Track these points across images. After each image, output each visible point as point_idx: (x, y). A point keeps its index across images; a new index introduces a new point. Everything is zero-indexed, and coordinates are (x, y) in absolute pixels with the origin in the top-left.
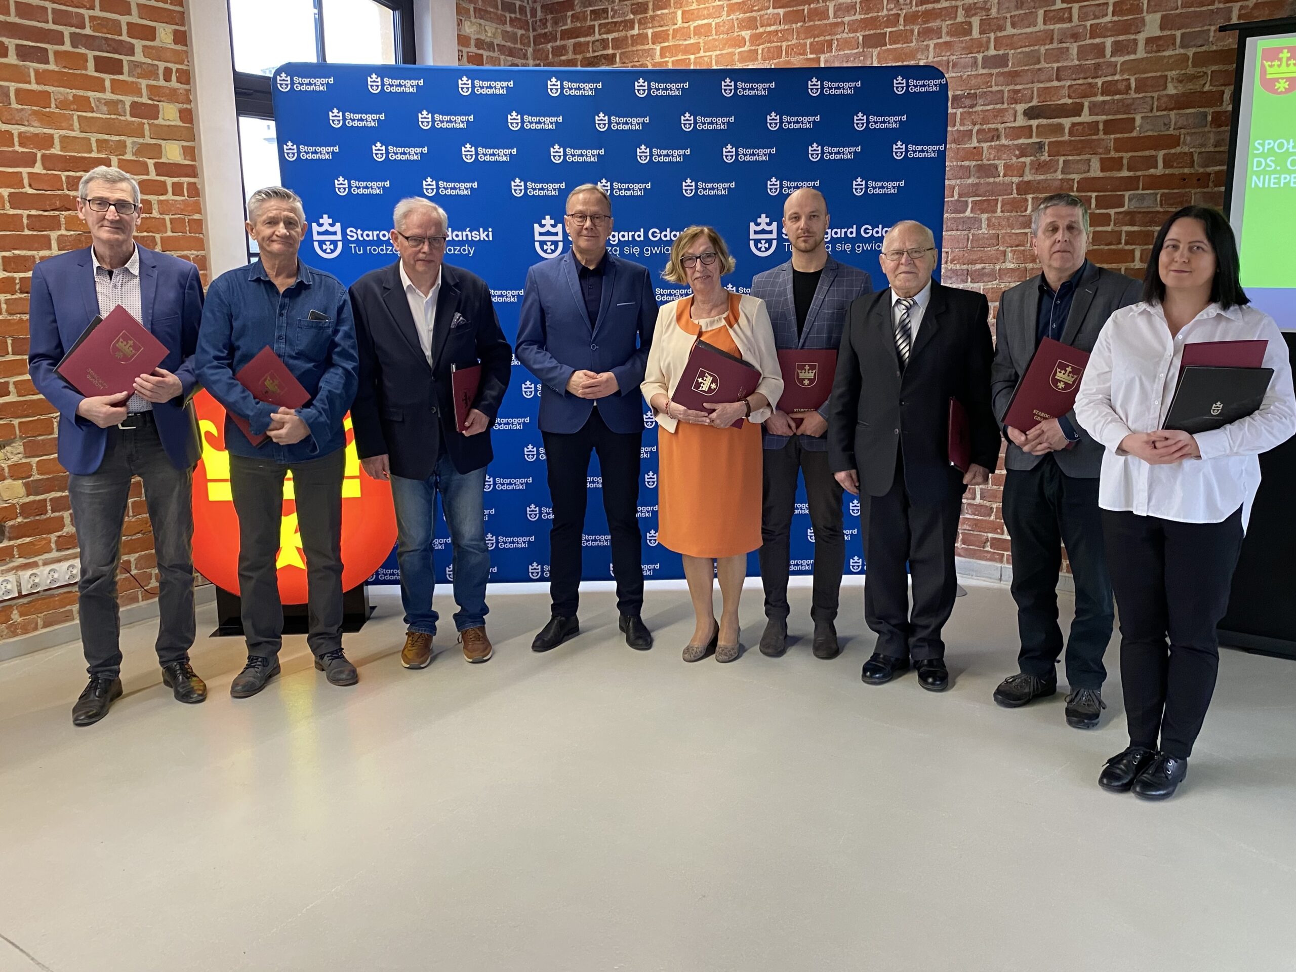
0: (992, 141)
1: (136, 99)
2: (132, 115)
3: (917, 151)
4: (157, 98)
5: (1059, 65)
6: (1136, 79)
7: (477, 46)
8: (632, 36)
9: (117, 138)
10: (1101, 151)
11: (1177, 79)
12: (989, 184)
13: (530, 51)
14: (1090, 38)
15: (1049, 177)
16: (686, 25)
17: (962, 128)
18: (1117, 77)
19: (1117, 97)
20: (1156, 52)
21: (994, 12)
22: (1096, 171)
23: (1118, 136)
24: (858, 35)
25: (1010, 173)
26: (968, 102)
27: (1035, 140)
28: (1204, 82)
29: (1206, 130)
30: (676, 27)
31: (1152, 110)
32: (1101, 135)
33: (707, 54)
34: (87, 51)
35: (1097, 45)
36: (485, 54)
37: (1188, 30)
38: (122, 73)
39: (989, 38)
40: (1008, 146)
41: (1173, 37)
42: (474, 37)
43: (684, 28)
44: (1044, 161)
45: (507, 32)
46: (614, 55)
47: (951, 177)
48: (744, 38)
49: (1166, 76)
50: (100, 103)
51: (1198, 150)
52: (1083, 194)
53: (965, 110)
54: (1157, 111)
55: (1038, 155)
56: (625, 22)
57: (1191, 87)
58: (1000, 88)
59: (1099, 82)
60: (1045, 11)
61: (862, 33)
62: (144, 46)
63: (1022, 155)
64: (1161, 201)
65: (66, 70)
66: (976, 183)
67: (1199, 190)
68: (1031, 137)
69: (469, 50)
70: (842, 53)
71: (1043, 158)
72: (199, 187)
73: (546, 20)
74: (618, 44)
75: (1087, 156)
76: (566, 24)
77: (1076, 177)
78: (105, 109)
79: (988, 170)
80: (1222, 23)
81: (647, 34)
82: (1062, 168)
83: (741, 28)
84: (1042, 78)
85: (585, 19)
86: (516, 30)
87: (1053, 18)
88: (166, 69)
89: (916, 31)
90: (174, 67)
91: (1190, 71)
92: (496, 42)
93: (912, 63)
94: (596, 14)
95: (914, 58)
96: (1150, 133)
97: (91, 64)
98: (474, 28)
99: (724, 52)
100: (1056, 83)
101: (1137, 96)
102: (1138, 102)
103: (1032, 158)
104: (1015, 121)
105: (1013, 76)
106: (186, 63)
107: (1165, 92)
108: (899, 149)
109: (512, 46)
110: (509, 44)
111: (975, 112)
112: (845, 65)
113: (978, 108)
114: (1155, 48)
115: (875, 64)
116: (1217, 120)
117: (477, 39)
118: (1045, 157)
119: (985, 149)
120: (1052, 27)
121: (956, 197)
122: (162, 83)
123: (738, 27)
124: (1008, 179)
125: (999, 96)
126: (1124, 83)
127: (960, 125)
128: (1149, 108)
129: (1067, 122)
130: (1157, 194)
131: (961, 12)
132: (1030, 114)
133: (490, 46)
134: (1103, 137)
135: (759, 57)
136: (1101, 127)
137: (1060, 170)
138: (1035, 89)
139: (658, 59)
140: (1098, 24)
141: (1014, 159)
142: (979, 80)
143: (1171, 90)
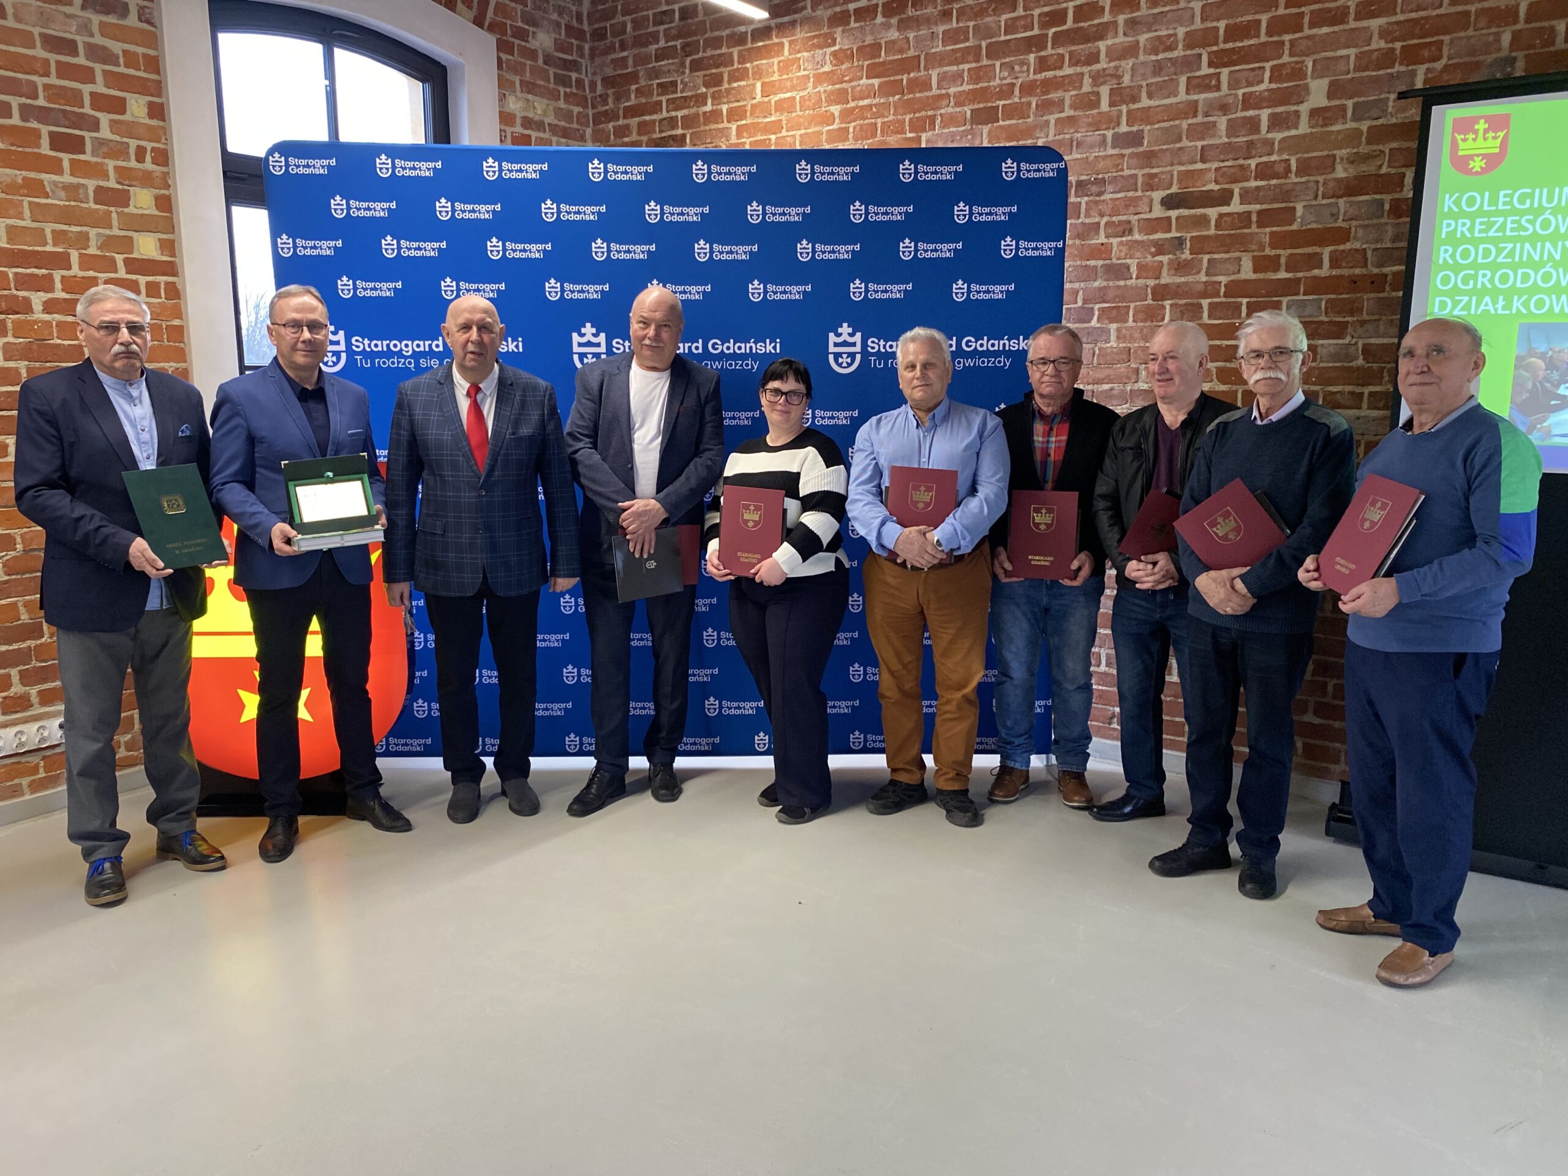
0: (1122, 236)
1: (101, 183)
2: (96, 202)
3: (1030, 249)
4: (127, 182)
5: (1205, 143)
6: (1297, 160)
7: (523, 126)
8: (705, 113)
9: (78, 229)
10: (1254, 247)
11: (1348, 159)
12: (1119, 287)
13: (589, 131)
14: (1242, 110)
15: (1190, 279)
16: (766, 99)
17: (1087, 221)
18: (1274, 158)
19: (1274, 182)
20: (1322, 126)
21: (1126, 80)
22: (1247, 272)
23: (1275, 229)
24: (966, 108)
25: (1144, 274)
26: (1094, 189)
27: (1174, 234)
28: (1379, 163)
29: (1383, 221)
30: (754, 101)
31: (1316, 197)
32: (1254, 228)
33: (790, 133)
34: (40, 126)
35: (1251, 118)
36: (534, 134)
37: (1361, 99)
38: (84, 153)
39: (1120, 111)
40: (1142, 242)
41: (1344, 108)
42: (519, 115)
43: (764, 102)
44: (1185, 260)
45: (560, 109)
46: (684, 136)
47: (1074, 279)
48: (833, 114)
49: (1334, 156)
50: (57, 187)
51: (1373, 246)
52: (1232, 300)
53: (1091, 198)
54: (1323, 198)
55: (1177, 252)
56: (697, 96)
57: (1365, 169)
58: (1133, 172)
59: (1253, 163)
60: (1188, 78)
61: (970, 107)
62: (111, 121)
63: (1160, 252)
64: (1326, 308)
65: (13, 148)
66: (1104, 287)
67: (1372, 295)
68: (1169, 231)
69: (514, 129)
70: (947, 131)
71: (1184, 256)
72: (179, 287)
73: (607, 95)
74: (688, 122)
75: (1237, 254)
76: (629, 99)
77: (1223, 279)
78: (63, 194)
79: (1118, 272)
80: (1403, 88)
81: (721, 110)
82: (1208, 268)
83: (830, 102)
84: (1184, 158)
85: (651, 94)
86: (571, 107)
87: (1198, 86)
88: (138, 147)
89: (1034, 105)
90: (149, 146)
91: (1364, 149)
92: (547, 121)
93: (1029, 142)
94: (664, 88)
95: (1031, 137)
96: (1314, 226)
97: (45, 142)
98: (520, 104)
99: (809, 131)
100: (1200, 166)
101: (1298, 180)
102: (1298, 188)
103: (1170, 256)
104: (1150, 211)
105: (1149, 158)
106: (163, 141)
107: (1333, 176)
108: (1008, 247)
109: (567, 125)
110: (562, 123)
111: (1104, 201)
112: (950, 145)
113: (1107, 197)
114: (1320, 122)
115: (985, 144)
116: (1396, 209)
117: (524, 118)
118: (1186, 255)
119: (1115, 245)
120: (1195, 97)
121: (1080, 303)
122: (133, 164)
123: (827, 101)
124: (1141, 282)
125: (1132, 181)
126: (1283, 165)
127: (1086, 217)
128: (1312, 196)
129: (1213, 213)
130: (1321, 300)
131: (1087, 81)
132: (1169, 203)
133: (540, 126)
134: (1257, 230)
135: (851, 136)
136: (1254, 218)
137: (1204, 270)
138: (1175, 173)
139: (734, 140)
140: (1252, 93)
141: (1149, 258)
142: (1108, 161)
143: (1340, 173)
